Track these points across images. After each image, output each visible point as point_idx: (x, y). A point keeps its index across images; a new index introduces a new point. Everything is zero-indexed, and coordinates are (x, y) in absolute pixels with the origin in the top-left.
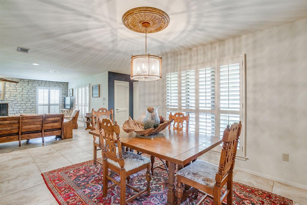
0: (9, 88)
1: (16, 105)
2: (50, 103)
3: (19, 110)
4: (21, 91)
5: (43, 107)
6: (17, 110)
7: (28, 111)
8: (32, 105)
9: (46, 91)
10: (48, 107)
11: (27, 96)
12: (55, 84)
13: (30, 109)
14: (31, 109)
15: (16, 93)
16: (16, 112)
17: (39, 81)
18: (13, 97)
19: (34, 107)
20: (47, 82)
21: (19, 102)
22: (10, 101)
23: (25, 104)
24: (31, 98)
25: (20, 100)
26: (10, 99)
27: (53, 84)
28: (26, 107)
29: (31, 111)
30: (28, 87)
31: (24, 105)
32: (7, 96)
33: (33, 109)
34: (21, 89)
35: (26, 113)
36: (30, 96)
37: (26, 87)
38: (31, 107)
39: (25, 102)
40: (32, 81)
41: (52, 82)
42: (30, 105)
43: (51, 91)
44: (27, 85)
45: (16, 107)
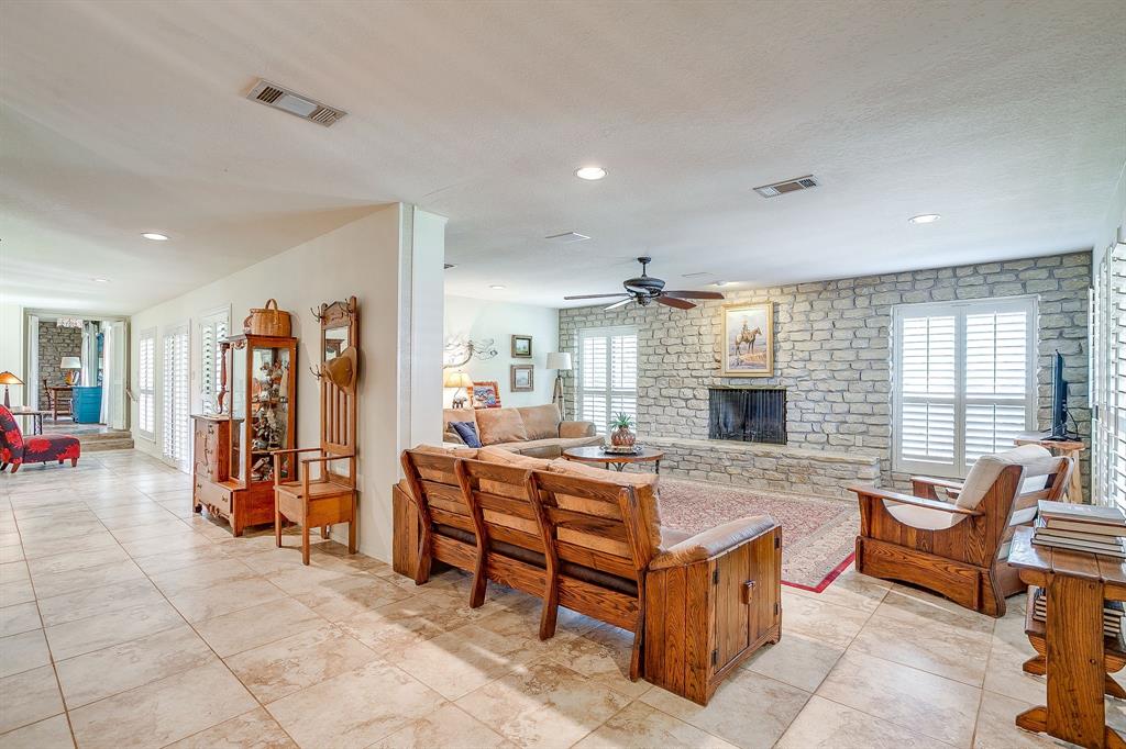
0: (787, 328)
1: (810, 395)
2: (968, 390)
3: (820, 418)
4: (829, 337)
5: (924, 410)
6: (813, 418)
7: (853, 427)
8: (871, 398)
9: (944, 325)
10: (952, 411)
11: (850, 356)
12: (991, 279)
13: (860, 419)
14: (867, 420)
15: (808, 346)
16: (808, 427)
17: (901, 279)
18: (801, 364)
19: (877, 409)
20: (942, 275)
21: (822, 386)
22: (791, 382)
23: (842, 391)
24: (863, 365)
25: (824, 376)
26: (790, 371)
27: (978, 280)
28: (845, 407)
29: (864, 428)
30: (857, 313)
31: (837, 397)
32: (782, 357)
33: (873, 420)
34: (829, 325)
35: (846, 437)
36: (864, 355)
37: (847, 314)
38: (867, 409)
39: (843, 386)
40: (870, 280)
41: (969, 271)
42: (861, 397)
43: (971, 320)
44: (847, 303)
45: (811, 405)
